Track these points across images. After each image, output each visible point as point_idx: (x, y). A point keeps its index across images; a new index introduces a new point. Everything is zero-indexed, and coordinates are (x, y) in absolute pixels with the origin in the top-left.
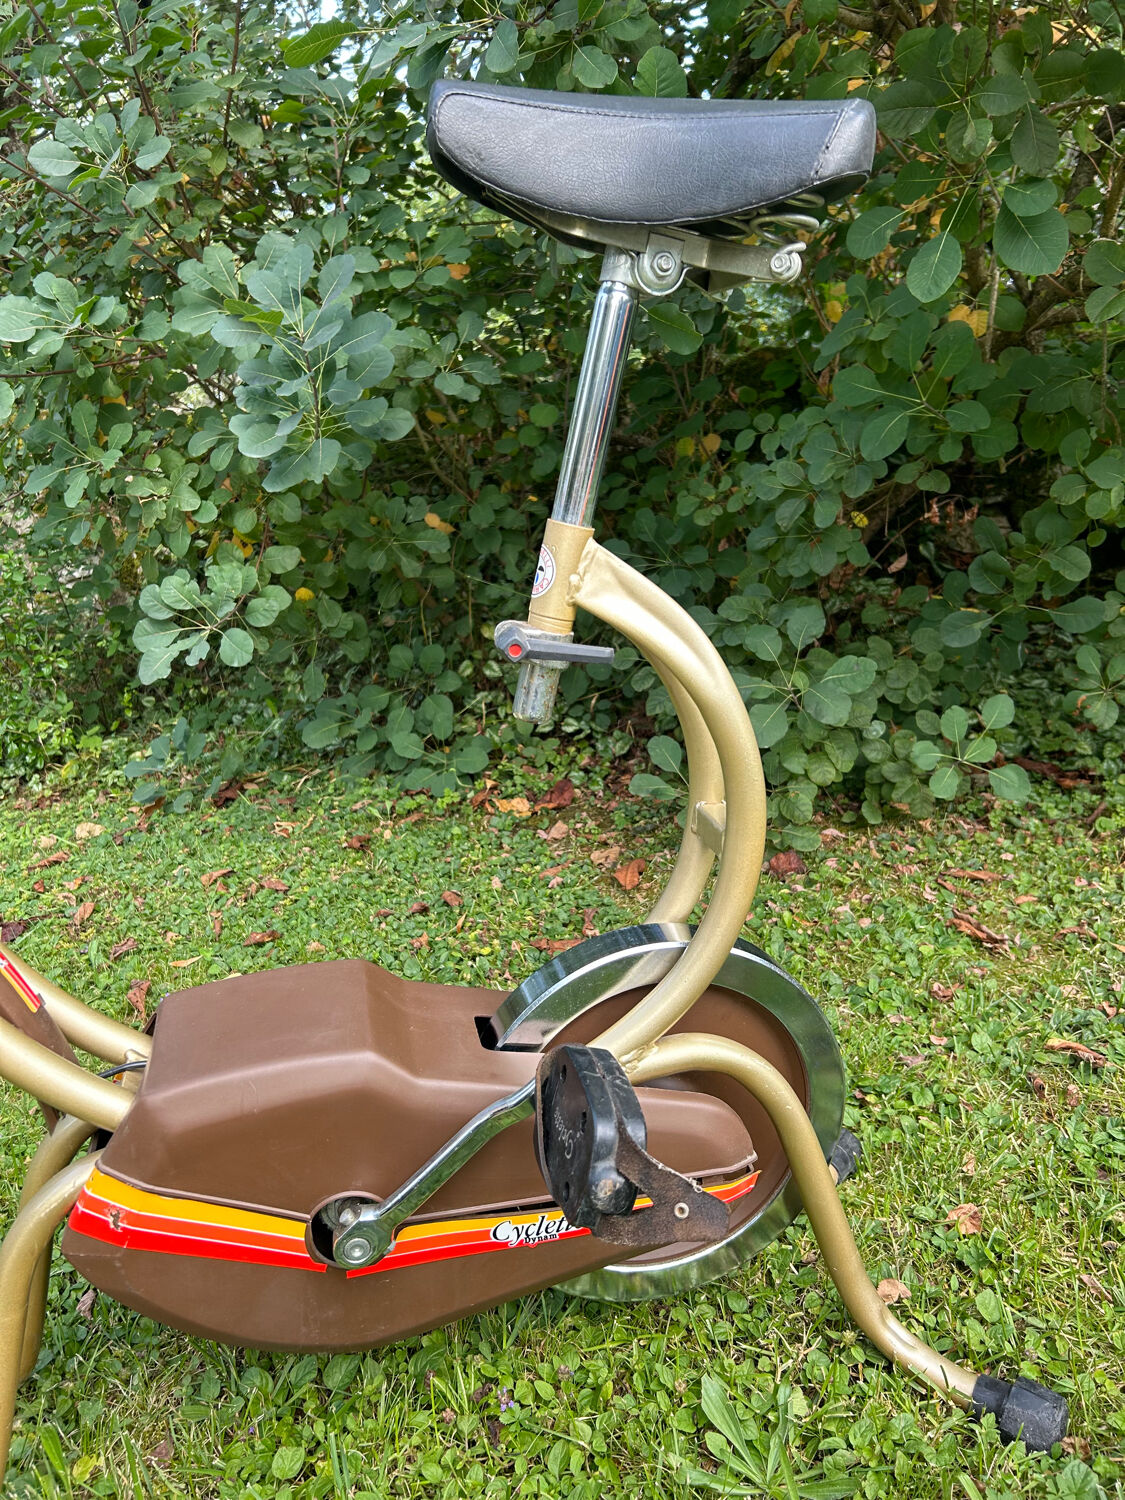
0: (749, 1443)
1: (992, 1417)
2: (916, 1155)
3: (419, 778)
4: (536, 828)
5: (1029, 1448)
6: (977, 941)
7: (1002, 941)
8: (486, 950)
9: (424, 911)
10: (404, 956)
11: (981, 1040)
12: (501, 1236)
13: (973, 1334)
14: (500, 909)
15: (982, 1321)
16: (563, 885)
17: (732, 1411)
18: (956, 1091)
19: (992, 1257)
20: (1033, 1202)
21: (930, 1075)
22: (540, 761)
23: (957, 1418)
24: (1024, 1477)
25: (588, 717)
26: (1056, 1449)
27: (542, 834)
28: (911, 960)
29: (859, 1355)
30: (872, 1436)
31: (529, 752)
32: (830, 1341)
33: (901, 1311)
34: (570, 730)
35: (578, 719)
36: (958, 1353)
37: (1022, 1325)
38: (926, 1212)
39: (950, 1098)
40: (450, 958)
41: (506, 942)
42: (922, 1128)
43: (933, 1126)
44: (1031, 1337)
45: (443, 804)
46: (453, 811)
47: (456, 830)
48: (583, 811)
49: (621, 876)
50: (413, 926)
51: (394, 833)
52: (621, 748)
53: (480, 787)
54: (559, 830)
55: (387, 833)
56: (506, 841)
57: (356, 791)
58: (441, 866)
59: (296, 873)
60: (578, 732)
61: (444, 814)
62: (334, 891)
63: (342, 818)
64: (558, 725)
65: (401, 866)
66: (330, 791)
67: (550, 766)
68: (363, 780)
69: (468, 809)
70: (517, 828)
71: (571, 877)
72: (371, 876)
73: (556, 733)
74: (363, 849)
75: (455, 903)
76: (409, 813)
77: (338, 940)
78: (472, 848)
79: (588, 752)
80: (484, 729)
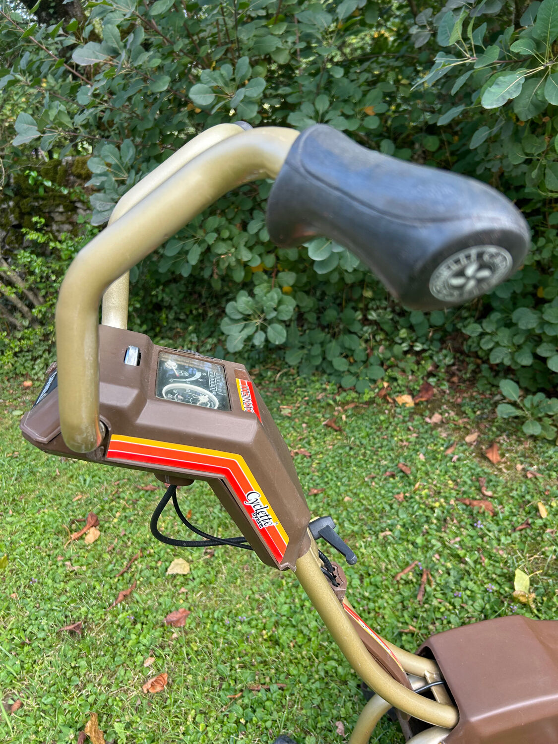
3: (348, 381)
4: (422, 415)
8: (437, 504)
9: (393, 476)
10: (395, 506)
14: (432, 476)
16: (459, 459)
22: (408, 370)
25: (428, 342)
27: (428, 420)
31: (401, 364)
34: (418, 349)
41: (446, 499)
45: (366, 397)
46: (371, 402)
47: (382, 418)
48: (444, 404)
49: (489, 455)
50: (390, 485)
51: (347, 417)
52: (448, 361)
53: (381, 386)
54: (437, 418)
55: (344, 417)
56: (410, 424)
57: (312, 385)
58: (385, 443)
59: (309, 443)
60: (424, 351)
61: (367, 403)
62: (337, 459)
63: (313, 403)
64: (411, 347)
65: (364, 441)
66: (298, 384)
67: (413, 372)
68: (314, 378)
69: (379, 401)
70: (411, 415)
71: (461, 455)
72: (351, 449)
73: (410, 350)
74: (340, 430)
75: (408, 472)
76: (348, 403)
77: (355, 494)
78: (395, 430)
79: (430, 362)
80: (372, 349)
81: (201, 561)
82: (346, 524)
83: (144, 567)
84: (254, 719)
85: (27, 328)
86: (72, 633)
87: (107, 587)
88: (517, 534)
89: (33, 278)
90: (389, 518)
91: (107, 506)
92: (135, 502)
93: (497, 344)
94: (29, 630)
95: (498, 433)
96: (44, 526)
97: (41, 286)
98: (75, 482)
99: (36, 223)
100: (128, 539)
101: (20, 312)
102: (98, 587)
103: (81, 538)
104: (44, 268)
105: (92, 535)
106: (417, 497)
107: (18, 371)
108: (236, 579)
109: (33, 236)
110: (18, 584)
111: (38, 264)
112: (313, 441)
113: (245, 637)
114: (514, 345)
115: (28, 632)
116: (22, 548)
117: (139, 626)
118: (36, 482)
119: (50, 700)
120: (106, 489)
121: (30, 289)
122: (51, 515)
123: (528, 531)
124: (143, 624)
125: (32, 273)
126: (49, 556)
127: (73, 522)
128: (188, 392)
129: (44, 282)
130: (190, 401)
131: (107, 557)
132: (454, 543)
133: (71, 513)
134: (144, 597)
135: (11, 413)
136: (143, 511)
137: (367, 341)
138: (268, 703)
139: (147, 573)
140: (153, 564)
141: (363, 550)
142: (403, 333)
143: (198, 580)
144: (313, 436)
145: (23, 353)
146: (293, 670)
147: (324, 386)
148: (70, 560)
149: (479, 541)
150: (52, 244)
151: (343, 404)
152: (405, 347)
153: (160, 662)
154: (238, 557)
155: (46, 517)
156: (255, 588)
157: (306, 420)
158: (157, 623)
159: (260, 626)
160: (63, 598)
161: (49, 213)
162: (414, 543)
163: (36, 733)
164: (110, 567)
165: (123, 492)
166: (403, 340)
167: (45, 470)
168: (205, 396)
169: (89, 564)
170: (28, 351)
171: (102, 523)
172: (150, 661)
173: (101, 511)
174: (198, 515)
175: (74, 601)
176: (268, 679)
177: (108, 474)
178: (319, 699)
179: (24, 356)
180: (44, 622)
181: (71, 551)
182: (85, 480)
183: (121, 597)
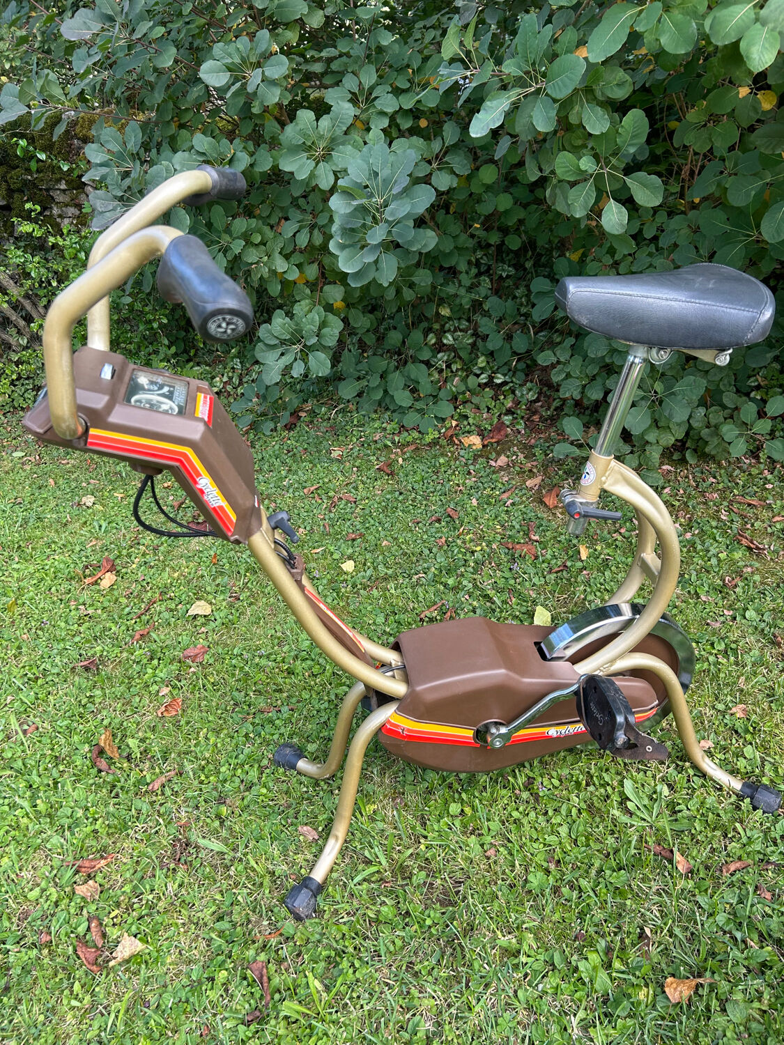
0: (645, 806)
1: (749, 799)
2: (715, 677)
3: (411, 419)
4: (488, 458)
5: (764, 812)
6: (749, 549)
7: (764, 549)
8: (478, 548)
9: (439, 521)
10: (434, 550)
11: (750, 614)
12: (550, 733)
13: (741, 764)
14: (481, 520)
15: (745, 758)
16: (513, 504)
17: (637, 793)
18: (735, 642)
19: (751, 729)
20: (772, 702)
21: (723, 632)
22: (483, 406)
23: (734, 798)
24: (761, 824)
25: (511, 373)
26: (776, 813)
27: (492, 463)
28: (714, 561)
29: (691, 772)
30: (697, 806)
31: (475, 400)
32: (677, 765)
33: (709, 753)
34: (498, 381)
35: (505, 375)
36: (734, 772)
37: (763, 760)
38: (721, 707)
39: (733, 646)
40: (459, 552)
41: (489, 544)
42: (719, 663)
43: (724, 661)
44: (768, 767)
45: (428, 439)
46: (435, 443)
47: (442, 461)
48: (514, 445)
49: (546, 500)
50: (434, 530)
51: (404, 460)
52: (531, 396)
53: (448, 426)
54: (503, 460)
55: (400, 460)
56: (471, 467)
57: (371, 424)
58: (439, 487)
59: (356, 488)
60: (504, 383)
61: (429, 445)
62: (383, 504)
63: (369, 445)
64: (491, 378)
65: (416, 486)
66: (355, 423)
67: (489, 409)
68: (374, 416)
69: (443, 442)
70: (476, 457)
71: (517, 499)
72: (401, 494)
73: (490, 383)
74: (392, 474)
75: (455, 517)
76: (408, 444)
77: (396, 539)
78: (453, 473)
79: (510, 397)
80: (445, 381)
81: (224, 603)
82: (381, 567)
83: (163, 609)
84: (263, 733)
85: (26, 348)
86: (87, 669)
87: (123, 628)
88: (553, 576)
89: (29, 282)
90: (425, 561)
91: (124, 552)
92: (155, 549)
93: (568, 376)
94: (43, 667)
95: (565, 476)
96: (54, 573)
97: (41, 293)
98: (89, 528)
99: (31, 211)
100: (148, 583)
101: (16, 326)
102: (113, 628)
103: (96, 583)
104: (43, 271)
105: (108, 580)
106: (459, 542)
107: (16, 404)
108: (260, 619)
109: (26, 228)
110: (29, 626)
111: (34, 265)
112: (361, 486)
113: (261, 669)
114: (587, 376)
115: (41, 668)
116: (31, 594)
117: (155, 662)
118: (44, 528)
119: (65, 723)
120: (124, 535)
121: (27, 296)
122: (63, 562)
123: (565, 573)
124: (159, 659)
125: (27, 275)
126: (61, 600)
127: (87, 567)
128: (154, 402)
129: (45, 288)
130: (153, 407)
131: (124, 601)
132: (487, 585)
133: (84, 559)
134: (162, 637)
135: (11, 455)
136: (165, 556)
137: (441, 371)
138: (277, 722)
139: (166, 615)
140: (173, 606)
141: (393, 591)
142: (482, 362)
143: (219, 621)
144: (362, 481)
145: (22, 381)
146: (305, 695)
147: (384, 425)
148: (85, 605)
149: (512, 582)
150: (52, 239)
151: (402, 446)
152: (483, 379)
153: (175, 692)
154: (264, 600)
155: (56, 563)
156: (278, 627)
157: (357, 464)
158: (174, 659)
159: (279, 659)
160: (77, 639)
161: (47, 190)
162: (445, 585)
163: (52, 750)
164: (127, 610)
165: (143, 538)
166: (483, 370)
167: (54, 516)
168: (167, 405)
169: (104, 608)
170: (28, 378)
171: (118, 568)
172: (165, 691)
173: (118, 557)
174: (224, 560)
175: (88, 641)
176: (279, 702)
177: (126, 520)
178: (326, 717)
179: (23, 385)
180: (58, 659)
181: (85, 596)
182: (100, 526)
183: (137, 636)
